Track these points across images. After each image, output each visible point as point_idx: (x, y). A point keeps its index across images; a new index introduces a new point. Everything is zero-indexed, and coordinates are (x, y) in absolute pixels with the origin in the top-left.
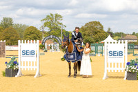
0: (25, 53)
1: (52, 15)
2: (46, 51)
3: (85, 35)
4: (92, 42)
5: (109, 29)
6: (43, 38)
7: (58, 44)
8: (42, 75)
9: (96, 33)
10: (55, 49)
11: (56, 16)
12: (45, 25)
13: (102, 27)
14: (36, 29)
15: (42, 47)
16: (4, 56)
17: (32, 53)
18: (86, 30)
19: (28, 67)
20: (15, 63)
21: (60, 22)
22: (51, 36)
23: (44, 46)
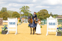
0: (11, 23)
1: (25, 6)
2: (22, 23)
3: (40, 16)
4: (43, 19)
5: (51, 13)
6: (21, 17)
7: (27, 20)
8: (19, 34)
9: (45, 15)
10: (26, 22)
11: (27, 7)
12: (22, 11)
13: (48, 12)
14: (17, 13)
15: (20, 21)
16: (2, 25)
17: (14, 23)
18: (40, 13)
19: (12, 30)
20: (6, 28)
21: (29, 10)
22: (24, 16)
23: (21, 21)
